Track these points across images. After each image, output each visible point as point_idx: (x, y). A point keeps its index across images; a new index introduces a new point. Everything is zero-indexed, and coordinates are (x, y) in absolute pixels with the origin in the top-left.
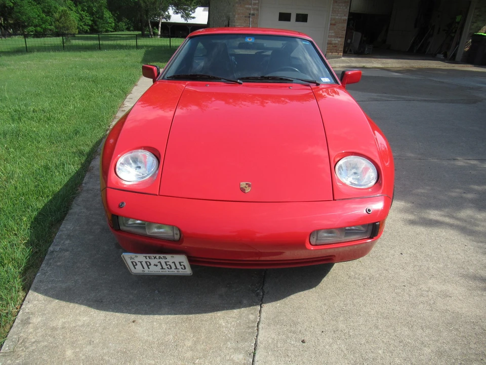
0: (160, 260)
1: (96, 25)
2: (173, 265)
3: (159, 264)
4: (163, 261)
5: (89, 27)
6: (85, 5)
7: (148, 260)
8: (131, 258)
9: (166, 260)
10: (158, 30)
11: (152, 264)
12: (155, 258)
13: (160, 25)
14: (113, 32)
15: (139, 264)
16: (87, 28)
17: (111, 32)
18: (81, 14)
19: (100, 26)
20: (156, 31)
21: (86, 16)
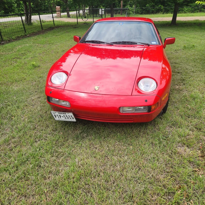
0: (64, 115)
2: (69, 117)
3: (64, 116)
4: (65, 115)
7: (60, 114)
8: (54, 113)
9: (66, 115)
11: (62, 116)
12: (62, 114)
15: (57, 116)
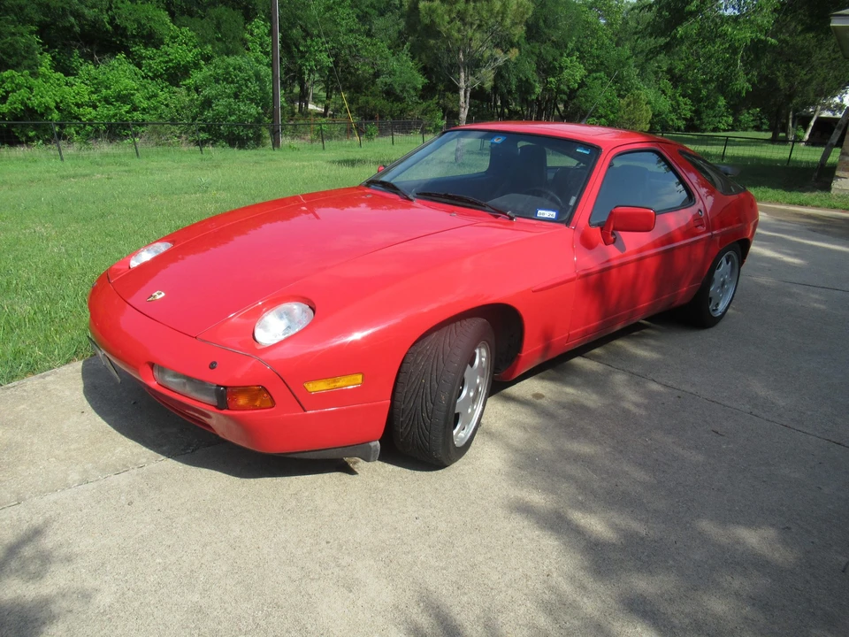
1: (700, 119)
5: (684, 122)
6: (689, 87)
10: (805, 132)
13: (812, 123)
14: (728, 130)
16: (681, 124)
17: (724, 130)
18: (677, 102)
19: (706, 120)
20: (801, 133)
21: (685, 104)
